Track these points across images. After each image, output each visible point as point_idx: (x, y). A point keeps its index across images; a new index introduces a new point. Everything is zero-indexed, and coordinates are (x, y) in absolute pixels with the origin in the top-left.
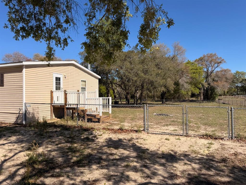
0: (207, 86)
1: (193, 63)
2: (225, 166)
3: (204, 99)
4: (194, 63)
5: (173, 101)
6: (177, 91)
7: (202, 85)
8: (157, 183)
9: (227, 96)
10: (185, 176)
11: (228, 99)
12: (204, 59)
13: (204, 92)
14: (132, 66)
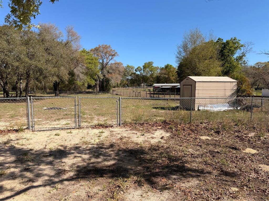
0: (102, 78)
1: (88, 53)
2: (112, 151)
3: (100, 90)
4: (90, 53)
5: (68, 93)
6: (72, 81)
7: (98, 77)
8: (41, 184)
9: (120, 87)
10: (74, 169)
11: (121, 90)
12: (99, 49)
13: (100, 84)
14: (11, 47)
